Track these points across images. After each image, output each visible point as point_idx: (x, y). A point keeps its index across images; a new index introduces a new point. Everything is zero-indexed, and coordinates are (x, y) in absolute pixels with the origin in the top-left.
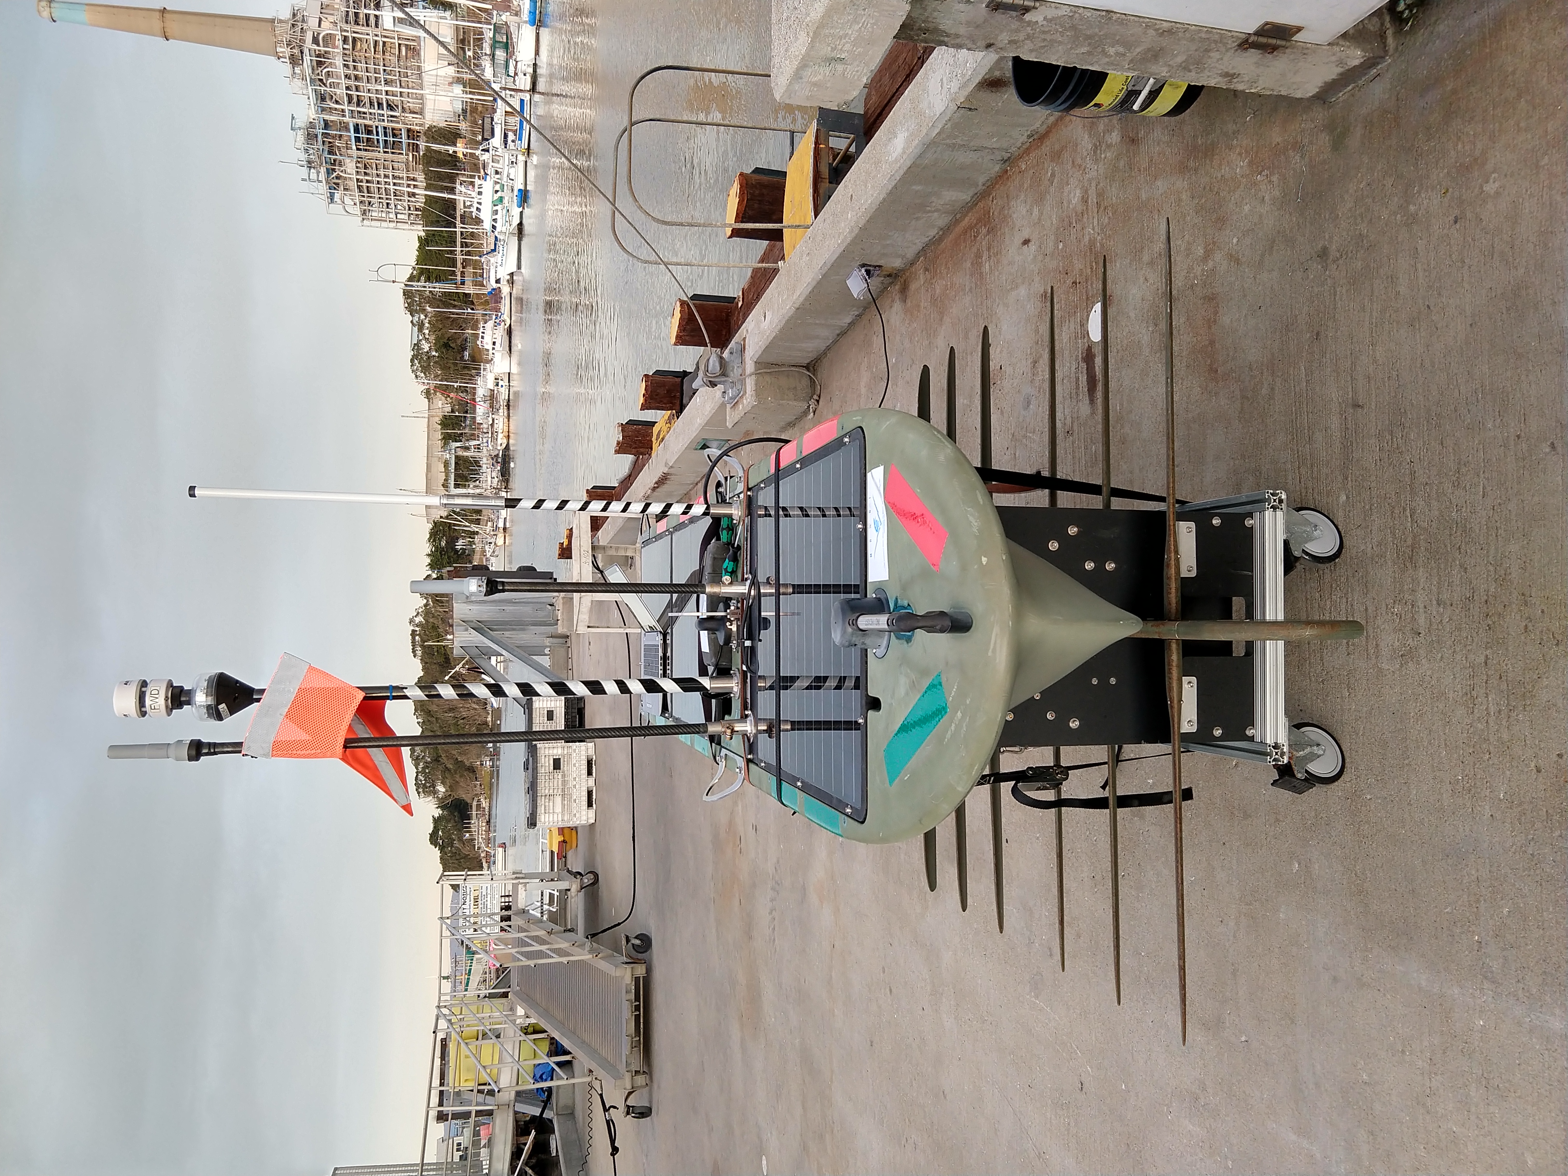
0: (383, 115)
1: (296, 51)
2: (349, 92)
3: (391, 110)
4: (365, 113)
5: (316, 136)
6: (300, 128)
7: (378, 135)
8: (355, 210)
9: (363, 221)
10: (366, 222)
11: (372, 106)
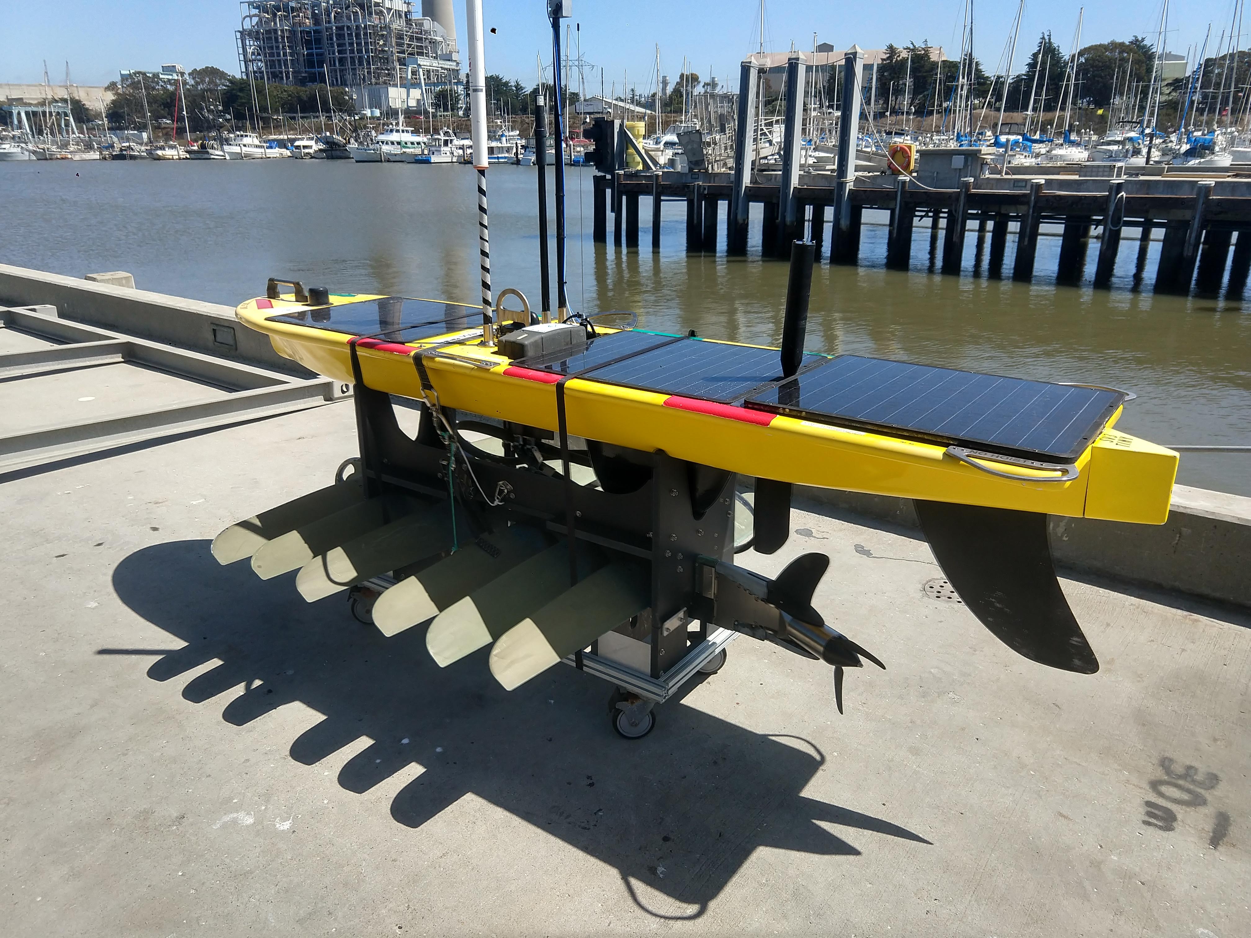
0: (334, 54)
2: (345, 28)
3: (339, 60)
7: (316, 48)
8: (247, 25)
9: (239, 31)
10: (238, 35)
11: (339, 45)
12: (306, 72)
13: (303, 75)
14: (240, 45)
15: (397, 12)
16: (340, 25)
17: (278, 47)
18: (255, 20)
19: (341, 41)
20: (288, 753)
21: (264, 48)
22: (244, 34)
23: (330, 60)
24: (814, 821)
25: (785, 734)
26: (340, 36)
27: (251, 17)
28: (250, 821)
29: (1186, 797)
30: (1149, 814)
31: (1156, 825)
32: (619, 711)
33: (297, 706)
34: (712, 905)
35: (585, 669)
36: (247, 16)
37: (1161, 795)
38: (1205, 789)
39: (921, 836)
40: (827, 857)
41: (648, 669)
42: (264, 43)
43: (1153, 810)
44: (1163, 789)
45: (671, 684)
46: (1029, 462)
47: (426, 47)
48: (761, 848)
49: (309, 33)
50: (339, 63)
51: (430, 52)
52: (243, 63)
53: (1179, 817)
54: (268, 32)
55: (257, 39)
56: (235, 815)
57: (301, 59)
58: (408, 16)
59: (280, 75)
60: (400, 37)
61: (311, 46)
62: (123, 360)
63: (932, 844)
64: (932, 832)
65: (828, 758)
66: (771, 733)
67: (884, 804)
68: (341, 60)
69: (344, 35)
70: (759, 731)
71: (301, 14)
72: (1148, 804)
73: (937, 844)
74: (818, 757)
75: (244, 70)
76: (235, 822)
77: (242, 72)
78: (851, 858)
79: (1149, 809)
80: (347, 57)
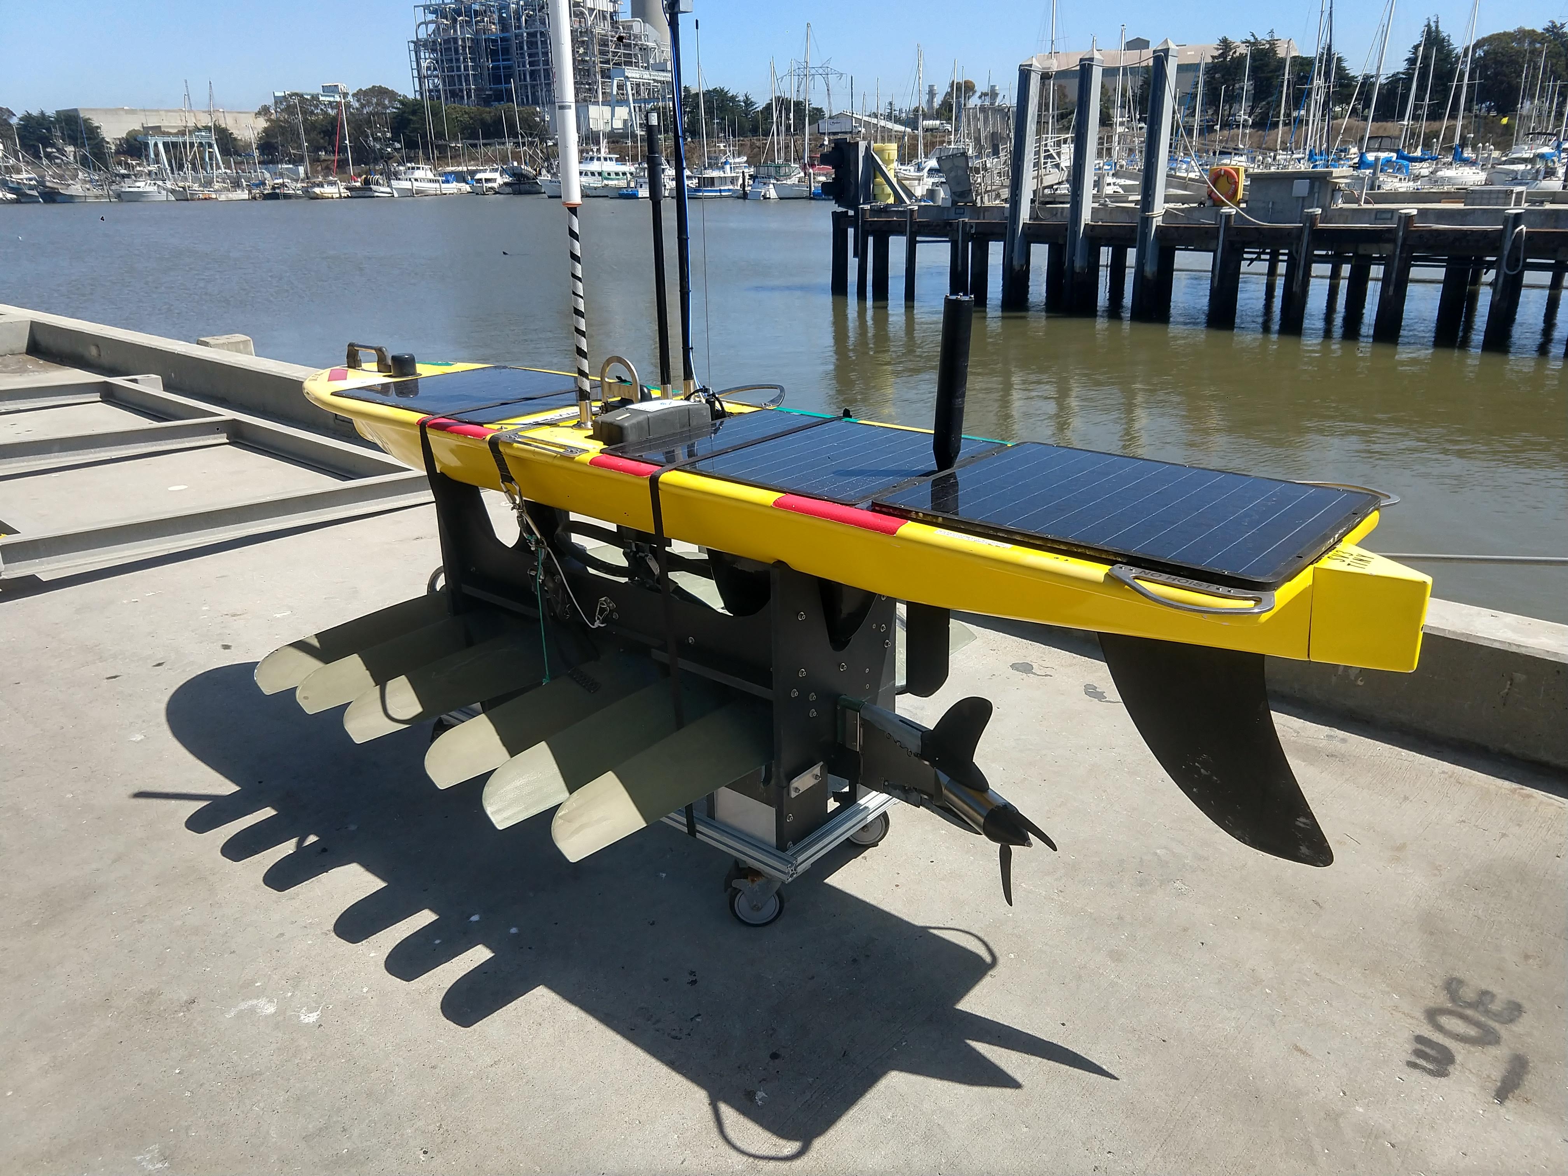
0: (524, 66)
2: (539, 34)
3: (530, 74)
4: (522, 48)
7: (503, 60)
8: (422, 34)
9: (412, 42)
10: (412, 46)
11: (530, 56)
12: (491, 89)
13: (487, 93)
14: (414, 58)
15: (601, 12)
16: (532, 30)
17: (458, 60)
18: (432, 27)
19: (534, 51)
20: (332, 927)
21: (442, 61)
22: (418, 45)
23: (520, 75)
24: (969, 1042)
25: (951, 927)
26: (532, 44)
27: (426, 23)
28: (271, 1009)
29: (1472, 1032)
30: (1418, 1053)
31: (1424, 1069)
32: (737, 891)
33: (354, 869)
34: (818, 1143)
35: (698, 835)
36: (422, 23)
37: (1440, 1028)
38: (1503, 1023)
39: (1104, 1067)
40: (976, 1089)
41: (772, 839)
42: (441, 55)
43: (1423, 1048)
44: (1444, 1020)
45: (800, 859)
46: (1213, 588)
47: (635, 55)
48: (894, 1073)
49: (494, 41)
50: (531, 78)
51: (640, 61)
52: (416, 80)
53: (1459, 1058)
54: (447, 41)
55: (434, 50)
56: (255, 1002)
57: (486, 73)
58: (614, 17)
59: (460, 94)
60: (604, 43)
61: (498, 58)
62: (228, 441)
63: (1117, 1079)
64: (1121, 1064)
65: (1001, 961)
66: (934, 925)
67: (1063, 1024)
68: (532, 73)
69: (537, 42)
70: (919, 922)
71: (486, 19)
72: (1419, 1039)
73: (1124, 1079)
74: (988, 959)
75: (418, 88)
76: (253, 1010)
77: (415, 91)
78: (1008, 1091)
79: (1419, 1046)
80: (540, 70)
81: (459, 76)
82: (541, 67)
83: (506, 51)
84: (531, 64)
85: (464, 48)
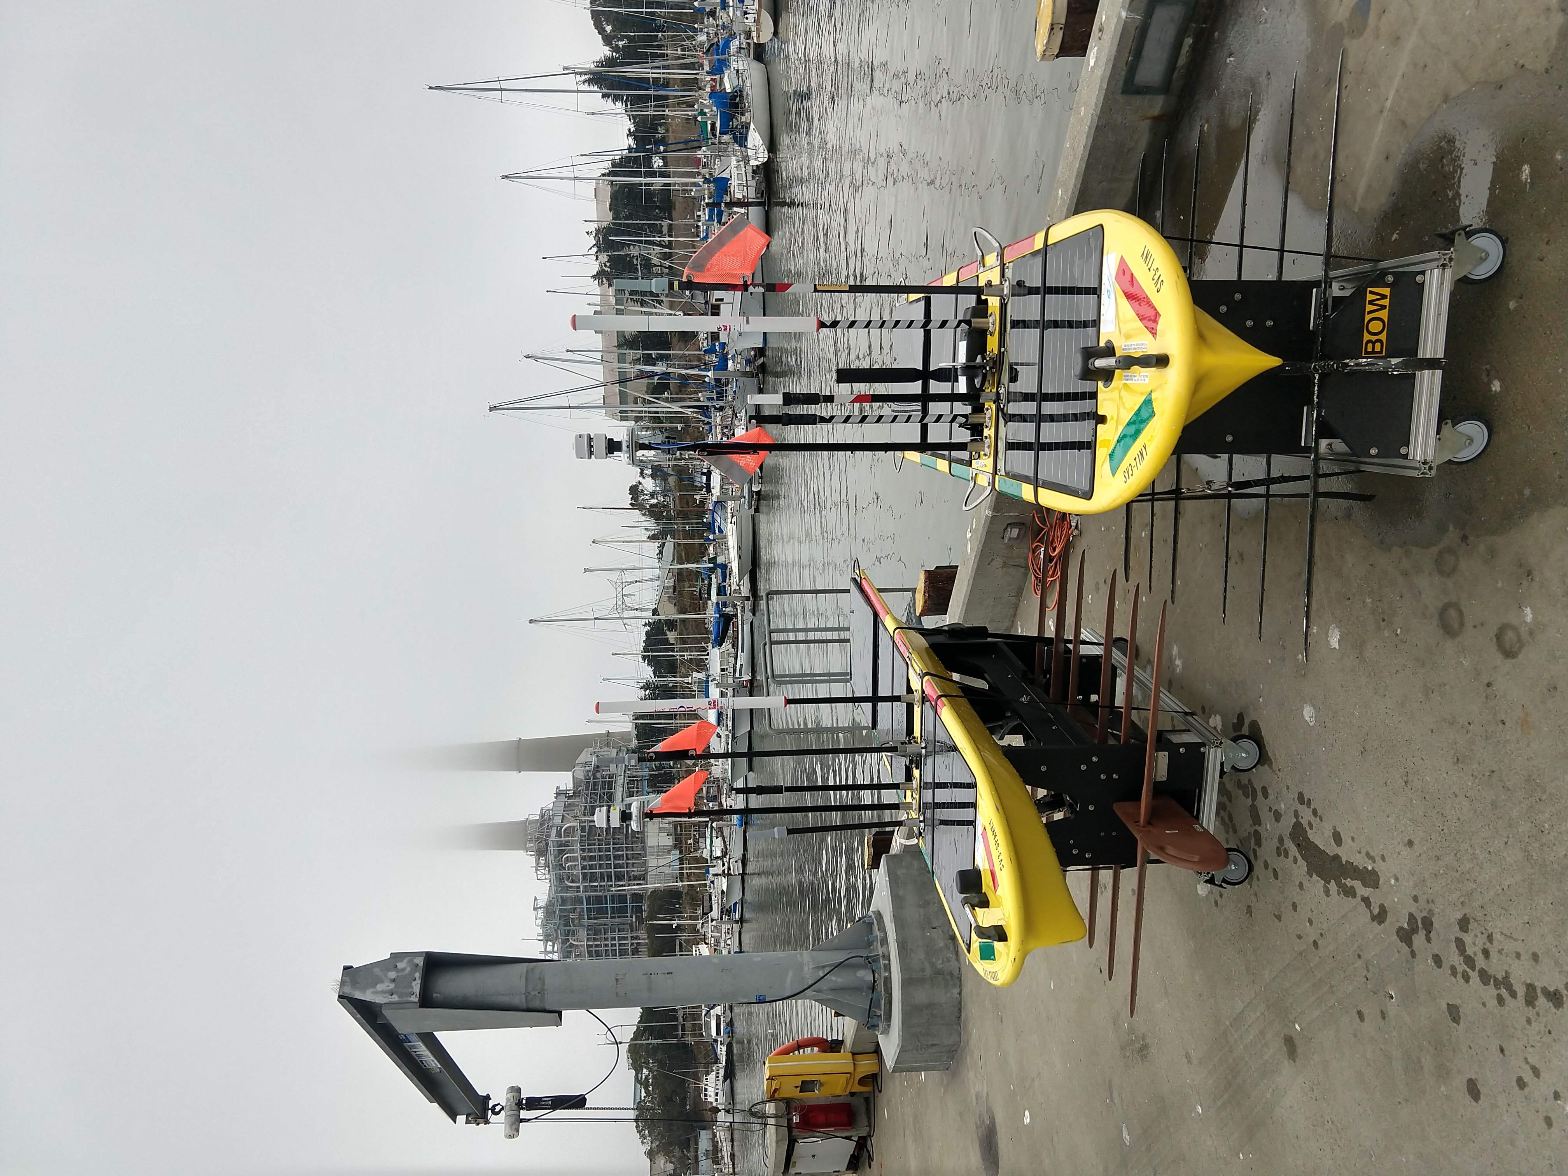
1: (543, 845)
2: (584, 871)
3: (619, 880)
4: (596, 887)
5: (555, 912)
6: (540, 908)
7: (606, 903)
11: (602, 879)
16: (581, 877)
69: (591, 873)
80: (615, 872)
81: (620, 945)
82: (612, 870)
83: (598, 900)
84: (609, 878)
85: (595, 939)
